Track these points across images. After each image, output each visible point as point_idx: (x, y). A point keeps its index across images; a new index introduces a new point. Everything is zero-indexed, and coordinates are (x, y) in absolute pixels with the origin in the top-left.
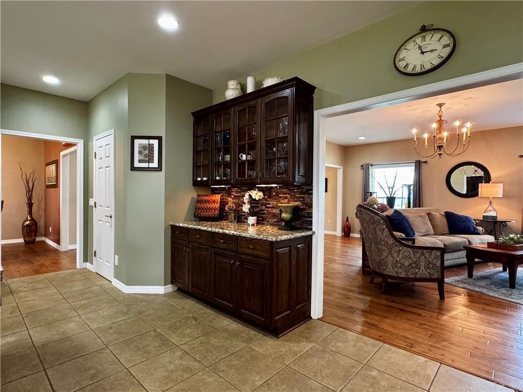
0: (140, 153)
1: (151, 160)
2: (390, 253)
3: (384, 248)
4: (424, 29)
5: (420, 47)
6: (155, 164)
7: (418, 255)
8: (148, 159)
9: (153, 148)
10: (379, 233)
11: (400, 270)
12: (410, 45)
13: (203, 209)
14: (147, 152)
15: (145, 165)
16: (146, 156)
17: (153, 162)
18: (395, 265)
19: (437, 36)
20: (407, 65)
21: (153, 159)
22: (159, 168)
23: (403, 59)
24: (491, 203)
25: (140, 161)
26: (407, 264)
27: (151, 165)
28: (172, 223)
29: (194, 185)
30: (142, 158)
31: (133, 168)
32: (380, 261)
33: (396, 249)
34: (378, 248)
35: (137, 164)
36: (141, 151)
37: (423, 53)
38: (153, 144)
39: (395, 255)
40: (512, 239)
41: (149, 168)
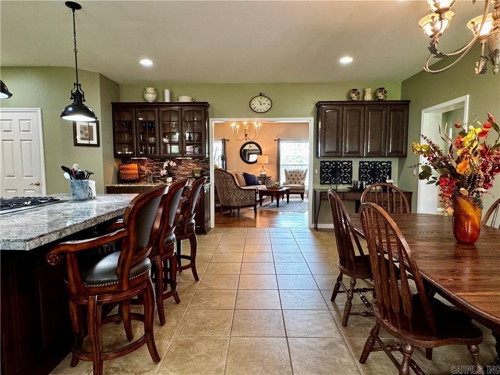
0: (82, 132)
1: (91, 138)
2: (234, 194)
3: (231, 192)
4: (261, 95)
5: (260, 102)
6: (95, 142)
7: (246, 194)
8: (88, 137)
9: (92, 129)
10: (229, 183)
11: (239, 203)
12: (256, 99)
13: (126, 174)
14: (87, 132)
15: (87, 142)
16: (86, 135)
17: (93, 140)
18: (237, 200)
19: (266, 99)
20: (255, 108)
21: (93, 138)
22: (98, 145)
23: (253, 104)
24: (263, 167)
25: (82, 139)
26: (242, 199)
27: (92, 142)
28: (107, 185)
29: (115, 157)
30: (83, 136)
31: (76, 144)
32: (229, 199)
33: (237, 191)
34: (228, 192)
35: (79, 141)
36: (82, 131)
37: (261, 104)
38: (92, 126)
39: (237, 194)
40: (276, 184)
41: (89, 144)
